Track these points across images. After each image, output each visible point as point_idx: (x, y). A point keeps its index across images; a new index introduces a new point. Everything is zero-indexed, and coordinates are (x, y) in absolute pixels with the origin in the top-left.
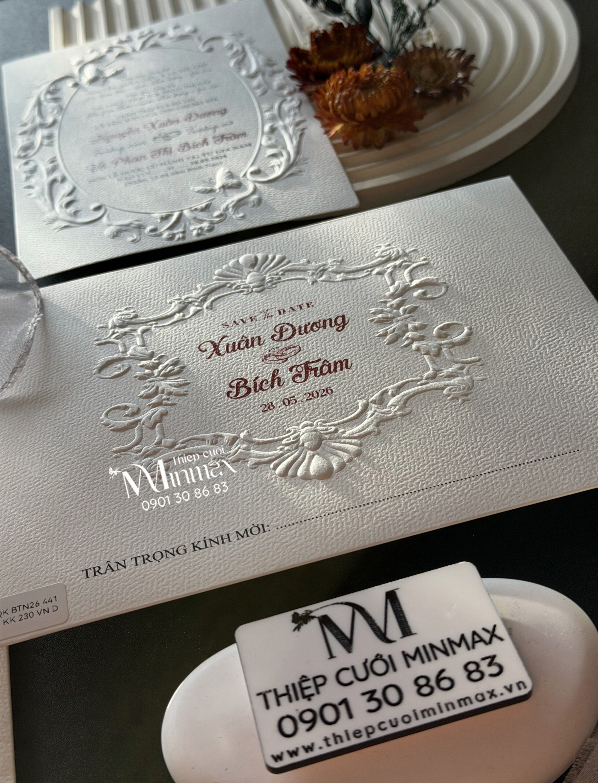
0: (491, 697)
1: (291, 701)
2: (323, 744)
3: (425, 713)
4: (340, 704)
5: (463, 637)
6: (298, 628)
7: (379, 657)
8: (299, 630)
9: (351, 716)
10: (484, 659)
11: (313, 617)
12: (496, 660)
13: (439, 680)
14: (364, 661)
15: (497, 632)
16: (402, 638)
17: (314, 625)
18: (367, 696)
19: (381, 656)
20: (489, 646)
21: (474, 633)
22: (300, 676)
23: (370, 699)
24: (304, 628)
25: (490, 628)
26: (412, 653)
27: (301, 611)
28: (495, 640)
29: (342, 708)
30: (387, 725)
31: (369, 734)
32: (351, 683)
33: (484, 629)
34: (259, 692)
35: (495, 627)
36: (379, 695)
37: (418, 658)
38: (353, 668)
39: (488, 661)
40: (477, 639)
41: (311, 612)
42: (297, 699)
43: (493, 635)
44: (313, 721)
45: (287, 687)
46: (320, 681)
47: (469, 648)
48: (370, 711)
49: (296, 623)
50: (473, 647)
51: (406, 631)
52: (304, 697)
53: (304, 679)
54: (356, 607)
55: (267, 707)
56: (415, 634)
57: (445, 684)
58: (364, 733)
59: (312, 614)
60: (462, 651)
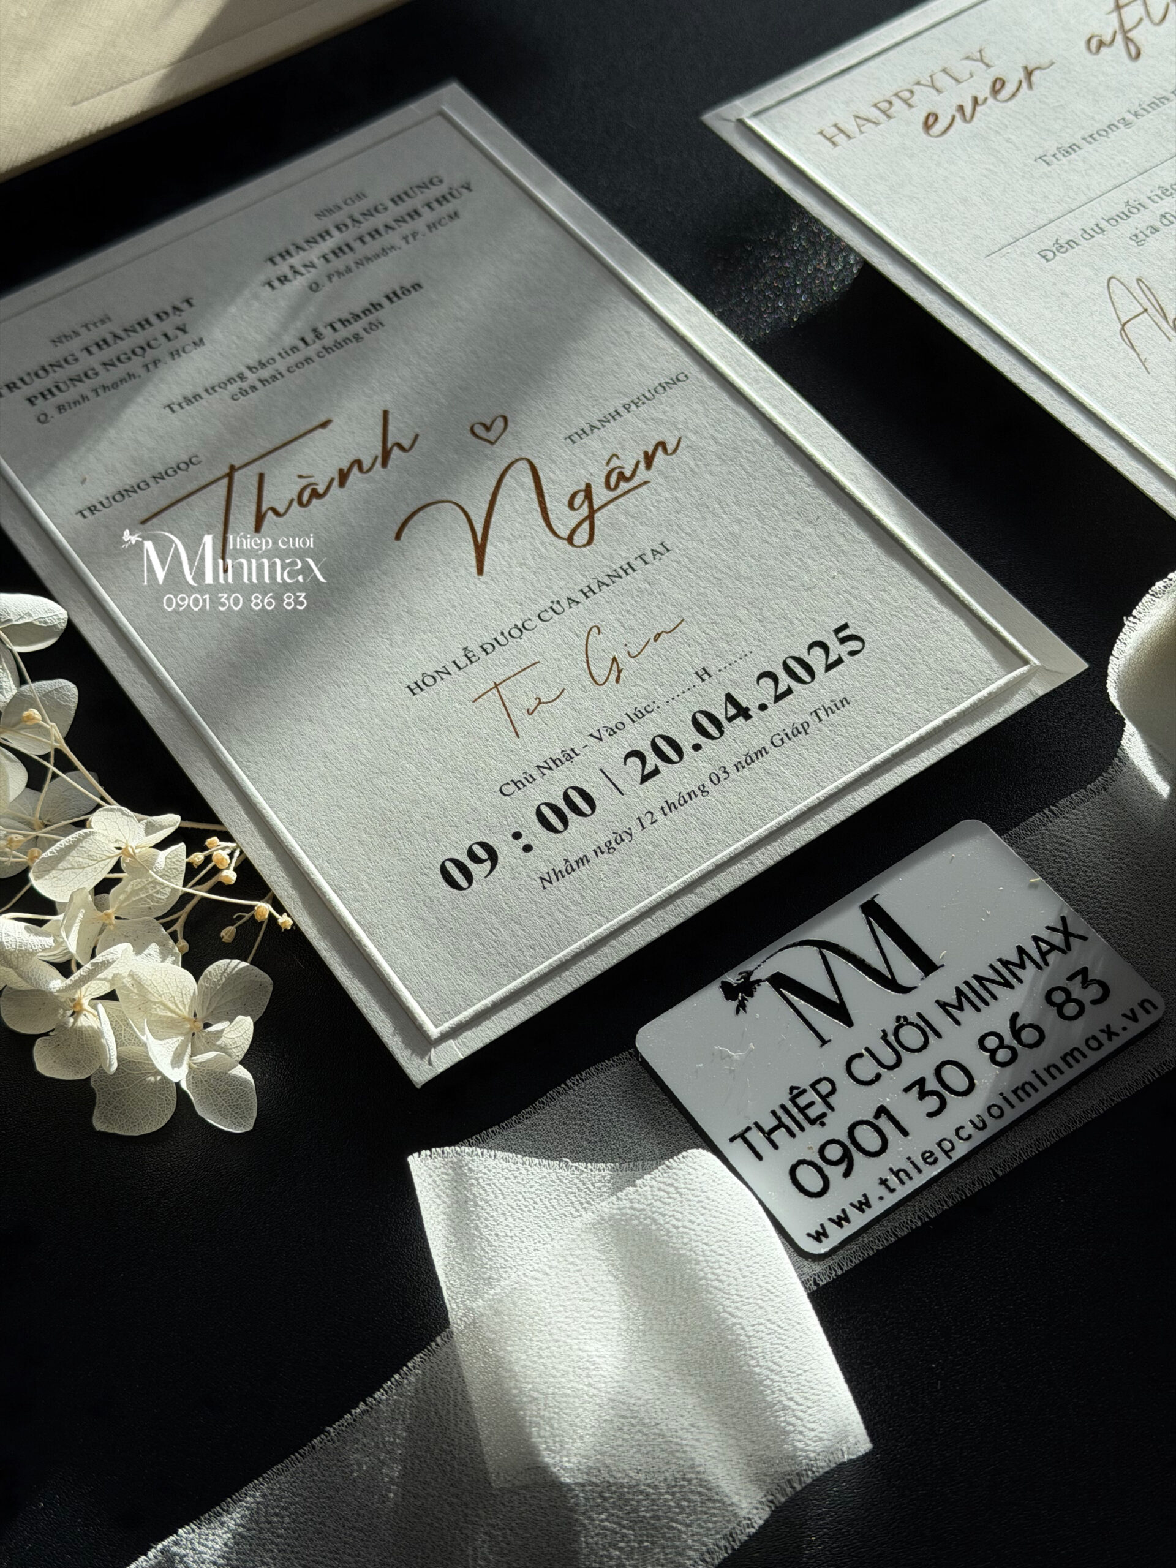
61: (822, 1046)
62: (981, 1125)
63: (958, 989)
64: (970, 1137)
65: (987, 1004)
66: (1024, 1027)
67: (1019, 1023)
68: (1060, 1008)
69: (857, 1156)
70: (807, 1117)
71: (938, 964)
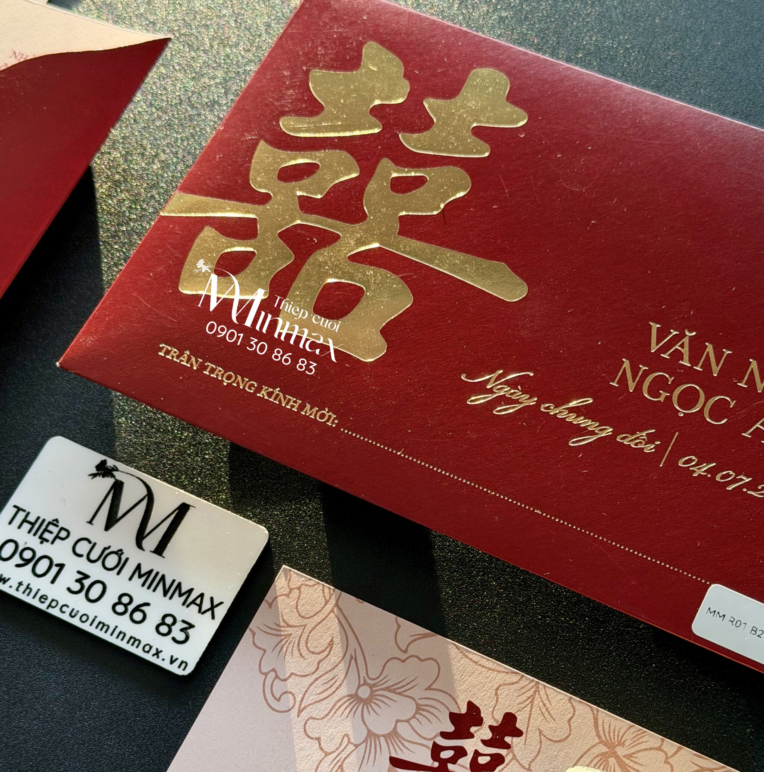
0: (153, 655)
1: (29, 532)
2: (15, 586)
3: (101, 625)
4: (57, 565)
5: (190, 591)
6: (94, 475)
7: (120, 552)
8: (92, 478)
9: (53, 582)
10: (184, 621)
11: (113, 476)
12: (190, 631)
13: (137, 609)
14: (107, 546)
16: (151, 551)
17: (109, 482)
19: (122, 553)
20: (200, 614)
21: (202, 595)
22: (54, 518)
23: (78, 581)
24: (99, 479)
25: (215, 603)
26: (143, 571)
27: (111, 463)
28: (209, 613)
29: (55, 570)
30: (68, 610)
31: (50, 606)
32: (81, 556)
33: (212, 599)
34: (17, 505)
35: (221, 603)
36: (87, 583)
37: (143, 579)
38: (95, 544)
39: (185, 626)
40: (198, 601)
41: (117, 470)
42: (35, 535)
43: (212, 608)
44: (27, 562)
45: (38, 518)
46: (63, 534)
47: (184, 604)
48: (69, 589)
49: (97, 470)
50: (188, 606)
51: (159, 550)
52: (41, 537)
53: (55, 522)
54: (150, 496)
55: (10, 523)
56: (164, 557)
57: (138, 616)
58: (48, 602)
59: (115, 473)
60: (178, 600)
61: (88, 522)
62: (73, 614)
63: (151, 571)
64: (64, 612)
65: (149, 588)
66: (143, 612)
67: (143, 608)
68: (163, 623)
69: (31, 565)
70: (43, 533)
71: (164, 555)
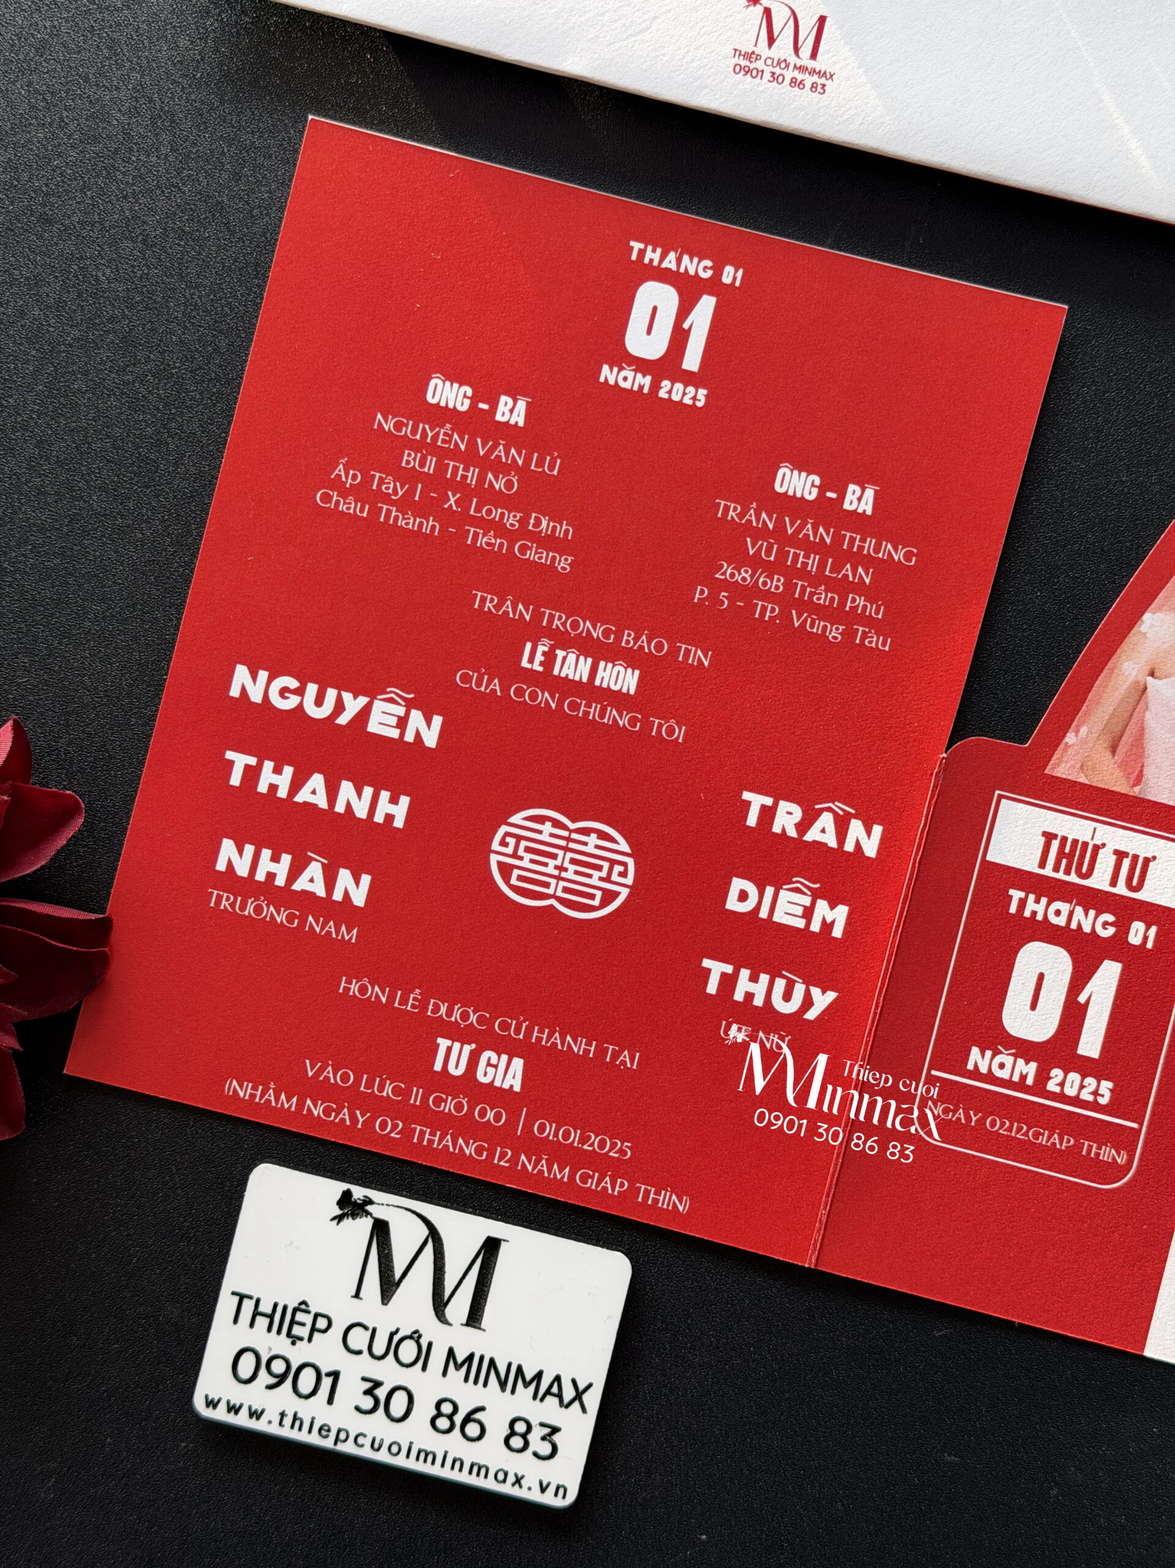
0: (513, 1484)
1: (269, 1329)
2: (276, 1419)
3: (422, 1456)
4: (328, 1375)
5: (539, 1376)
6: (339, 1218)
7: (416, 1336)
8: (338, 1222)
9: (330, 1401)
10: (542, 1425)
11: (369, 1214)
12: (556, 1438)
13: (468, 1419)
14: (394, 1328)
15: (585, 1397)
16: (461, 1324)
18: (369, 1385)
19: (421, 1336)
20: (563, 1409)
21: (558, 1379)
22: (300, 1300)
23: (369, 1392)
25: (581, 1387)
28: (577, 1404)
29: (327, 1382)
30: (366, 1442)
31: (337, 1440)
32: (359, 1352)
33: (574, 1382)
34: (237, 1290)
35: (590, 1386)
36: (382, 1393)
37: (464, 1370)
38: (375, 1330)
40: (555, 1390)
41: (372, 1202)
42: (279, 1332)
43: (579, 1396)
44: (281, 1378)
45: (275, 1305)
46: (322, 1323)
47: (535, 1397)
48: (357, 1409)
49: (341, 1208)
50: (542, 1400)
51: (474, 1319)
52: (289, 1334)
53: (303, 1307)
54: (435, 1237)
55: (236, 1321)
56: (484, 1330)
57: (473, 1430)
58: (333, 1435)
59: (370, 1208)
60: (524, 1394)
